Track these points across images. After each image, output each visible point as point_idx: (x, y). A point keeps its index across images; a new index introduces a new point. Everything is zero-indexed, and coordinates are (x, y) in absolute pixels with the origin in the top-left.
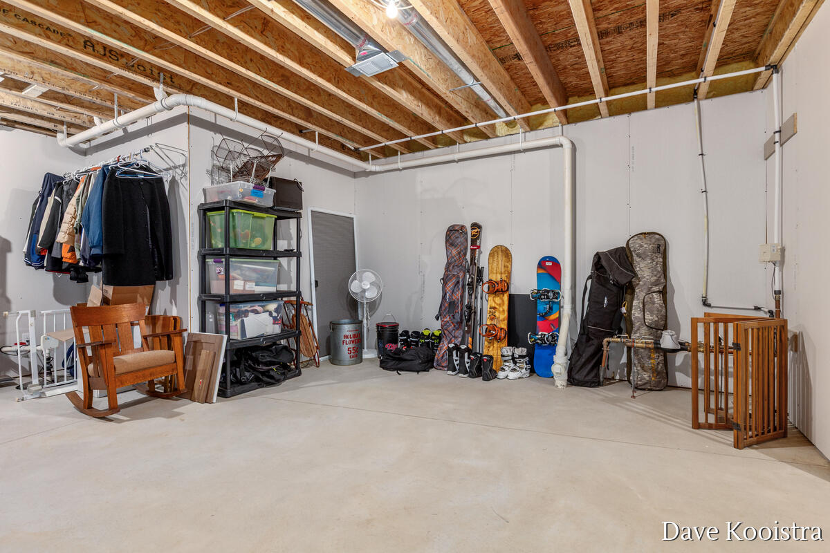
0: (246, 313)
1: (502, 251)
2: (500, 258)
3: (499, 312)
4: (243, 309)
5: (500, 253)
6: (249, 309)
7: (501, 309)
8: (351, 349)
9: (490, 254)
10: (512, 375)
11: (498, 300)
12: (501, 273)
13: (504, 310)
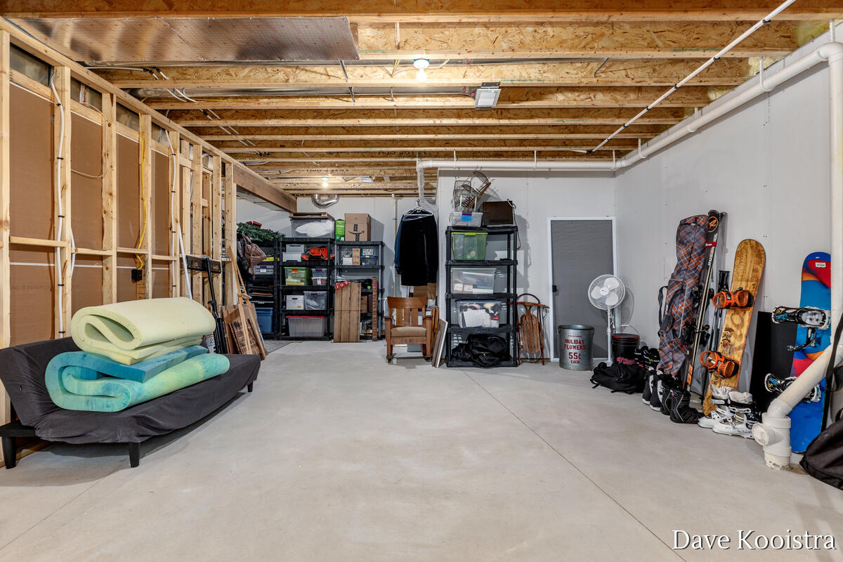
0: (465, 308)
1: (752, 247)
2: (750, 257)
3: (736, 337)
4: (464, 305)
5: (750, 251)
6: (468, 306)
7: (739, 333)
8: (573, 355)
9: (737, 252)
10: (720, 427)
11: (737, 319)
12: (747, 281)
13: (741, 335)
